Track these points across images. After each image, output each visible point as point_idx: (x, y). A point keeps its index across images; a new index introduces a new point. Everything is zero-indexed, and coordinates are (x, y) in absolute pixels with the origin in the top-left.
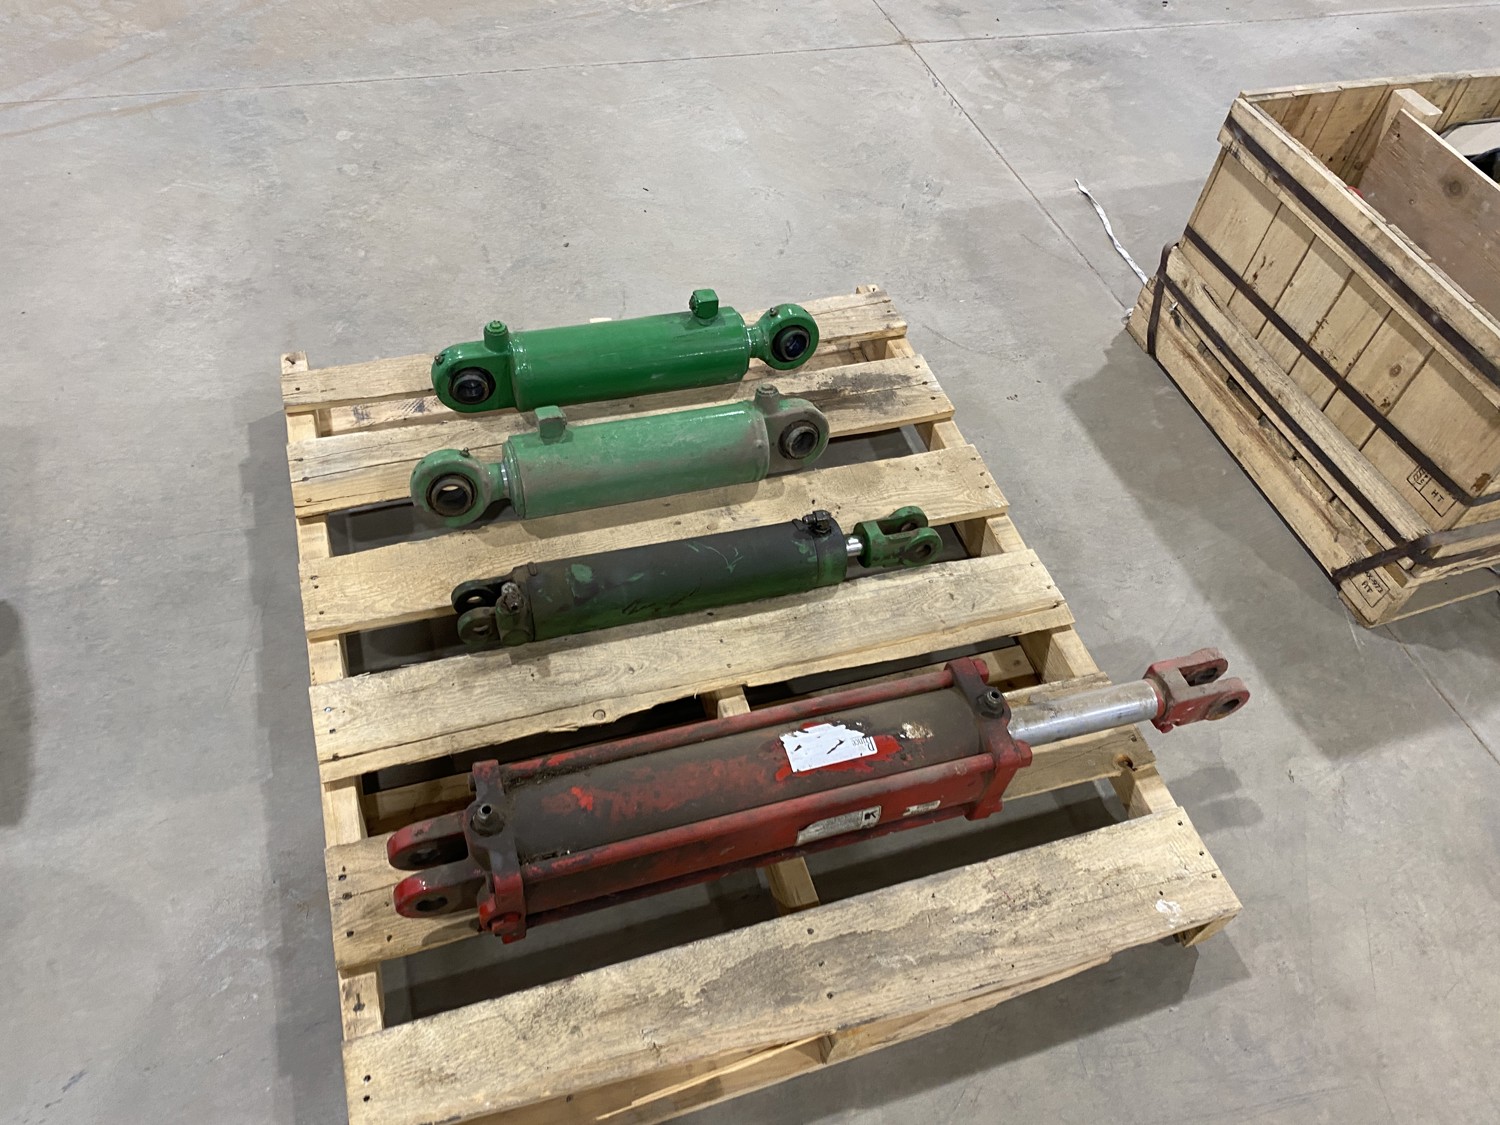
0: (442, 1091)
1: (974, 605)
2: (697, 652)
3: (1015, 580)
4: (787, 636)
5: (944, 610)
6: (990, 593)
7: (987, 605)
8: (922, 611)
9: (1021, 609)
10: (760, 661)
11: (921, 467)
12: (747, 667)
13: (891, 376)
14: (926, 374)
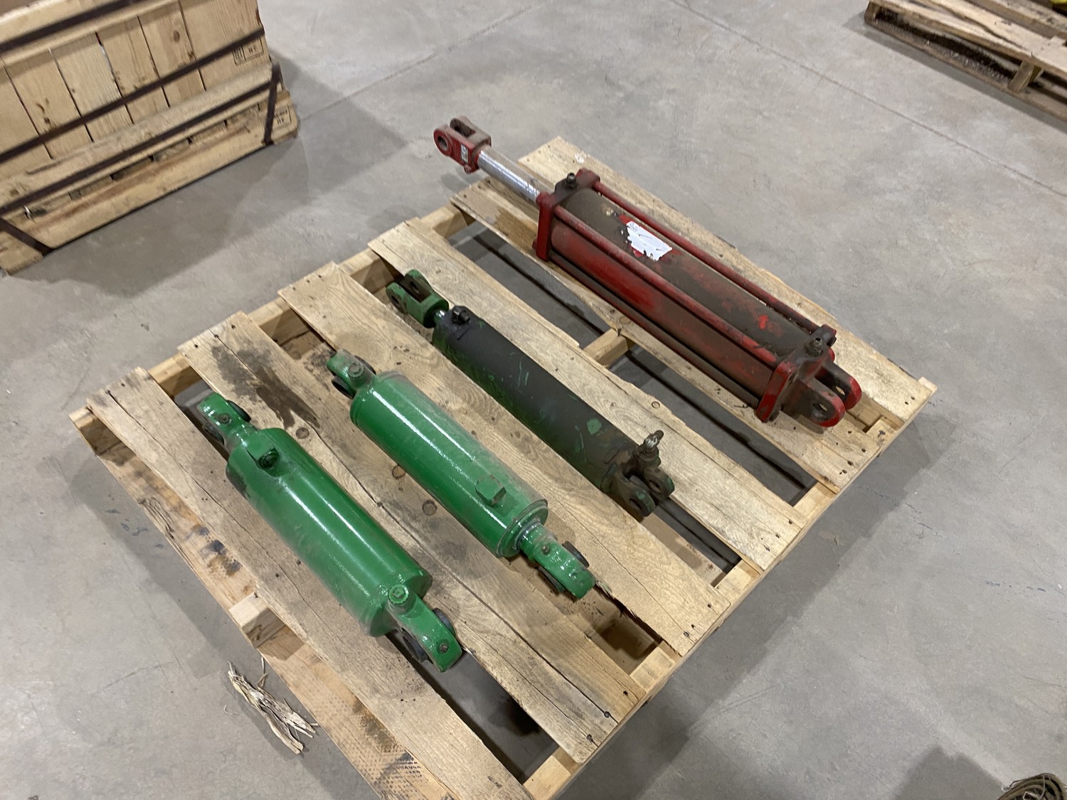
0: (885, 372)
1: (438, 261)
2: (575, 379)
3: (402, 247)
4: (528, 339)
5: (453, 274)
6: (422, 256)
7: (433, 255)
8: (460, 283)
9: (426, 241)
10: (558, 346)
11: (322, 315)
12: (567, 350)
13: (218, 360)
14: (205, 339)
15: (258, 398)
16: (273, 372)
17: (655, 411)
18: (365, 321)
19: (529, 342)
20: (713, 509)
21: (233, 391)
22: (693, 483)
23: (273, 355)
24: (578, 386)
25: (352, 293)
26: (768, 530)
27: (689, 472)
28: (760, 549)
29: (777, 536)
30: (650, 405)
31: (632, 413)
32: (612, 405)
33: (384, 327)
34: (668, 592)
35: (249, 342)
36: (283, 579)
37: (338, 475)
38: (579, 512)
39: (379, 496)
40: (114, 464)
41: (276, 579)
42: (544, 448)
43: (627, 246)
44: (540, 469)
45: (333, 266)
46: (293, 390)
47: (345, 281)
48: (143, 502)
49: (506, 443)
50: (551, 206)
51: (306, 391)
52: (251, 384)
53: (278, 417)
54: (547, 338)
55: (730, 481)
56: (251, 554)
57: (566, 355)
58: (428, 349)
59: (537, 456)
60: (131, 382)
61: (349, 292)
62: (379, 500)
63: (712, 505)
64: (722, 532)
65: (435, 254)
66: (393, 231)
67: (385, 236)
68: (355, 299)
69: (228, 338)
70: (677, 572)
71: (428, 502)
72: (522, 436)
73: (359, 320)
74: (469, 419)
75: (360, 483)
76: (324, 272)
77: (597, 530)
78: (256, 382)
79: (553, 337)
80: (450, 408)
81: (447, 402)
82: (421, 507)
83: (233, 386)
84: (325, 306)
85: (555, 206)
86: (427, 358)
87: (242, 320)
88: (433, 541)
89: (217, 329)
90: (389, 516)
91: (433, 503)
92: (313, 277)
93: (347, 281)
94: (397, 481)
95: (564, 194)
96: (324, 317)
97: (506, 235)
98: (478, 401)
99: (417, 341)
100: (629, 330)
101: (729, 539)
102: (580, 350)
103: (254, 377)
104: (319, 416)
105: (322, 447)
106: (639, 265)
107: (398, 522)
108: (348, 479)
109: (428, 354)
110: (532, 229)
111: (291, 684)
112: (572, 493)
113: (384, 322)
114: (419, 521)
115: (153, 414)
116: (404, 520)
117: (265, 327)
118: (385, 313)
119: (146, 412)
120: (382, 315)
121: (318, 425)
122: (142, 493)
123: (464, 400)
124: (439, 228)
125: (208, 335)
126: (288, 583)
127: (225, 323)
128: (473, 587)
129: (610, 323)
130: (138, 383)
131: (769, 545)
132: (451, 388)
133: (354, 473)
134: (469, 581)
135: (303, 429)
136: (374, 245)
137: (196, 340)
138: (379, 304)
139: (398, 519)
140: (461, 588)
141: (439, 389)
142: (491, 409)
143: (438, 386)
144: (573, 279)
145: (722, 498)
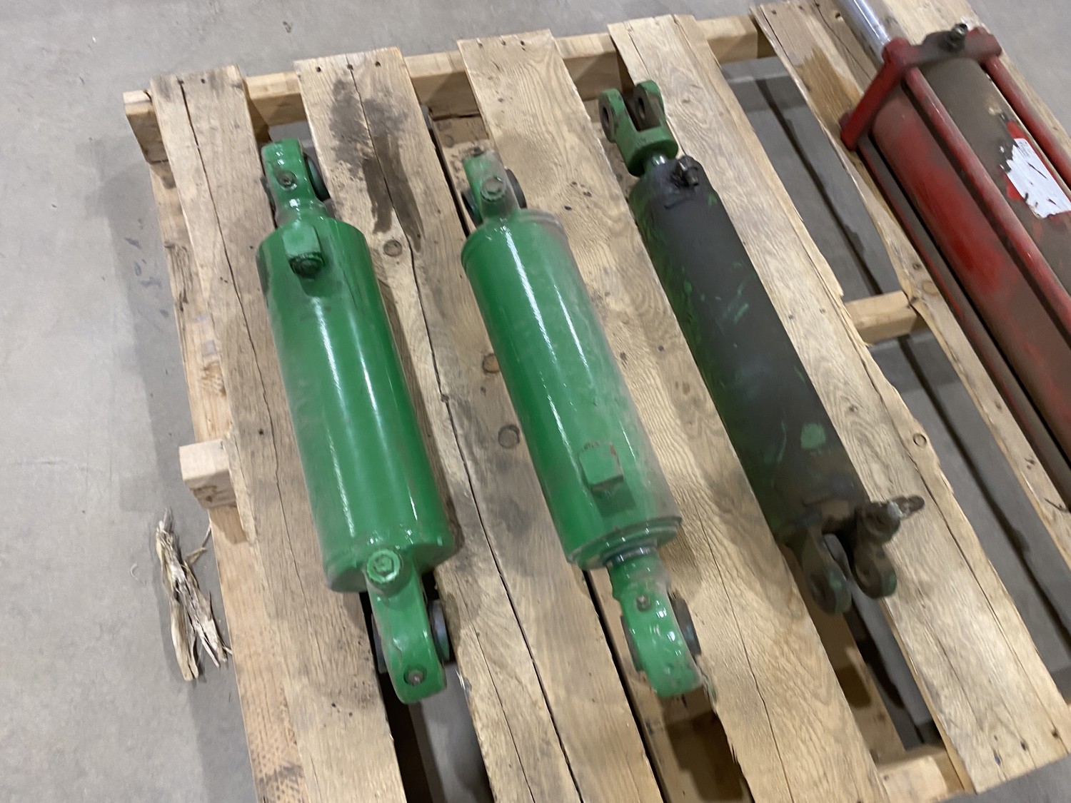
1: (694, 86)
2: (812, 343)
3: (653, 48)
4: (770, 253)
5: (705, 111)
6: (674, 70)
7: (691, 76)
8: (710, 129)
9: (689, 52)
10: (810, 282)
11: (499, 97)
12: (820, 294)
13: (336, 100)
14: (334, 64)
15: (361, 174)
16: (397, 147)
17: (913, 449)
18: (552, 129)
19: (768, 258)
20: (936, 649)
21: (333, 149)
22: (923, 591)
23: (408, 125)
24: (812, 355)
25: (554, 83)
26: (1012, 728)
27: (924, 570)
28: (986, 753)
29: (1024, 746)
30: (910, 437)
31: (877, 436)
32: (852, 409)
33: (572, 148)
34: (803, 747)
35: (387, 93)
36: (267, 441)
37: (411, 329)
38: (723, 552)
39: (449, 385)
40: (161, 183)
41: (257, 436)
42: (715, 428)
43: (1001, 174)
44: (695, 456)
45: (547, 36)
46: (410, 184)
47: (552, 63)
48: (170, 247)
49: (663, 392)
50: (905, 63)
51: (427, 193)
52: (362, 150)
53: (373, 211)
54: (798, 263)
55: (985, 618)
56: (242, 386)
57: (815, 302)
58: (617, 205)
59: (700, 434)
60: (214, 82)
61: (549, 79)
62: (447, 391)
63: (939, 642)
64: (936, 696)
65: (694, 76)
66: (651, 20)
67: (637, 24)
68: (553, 93)
69: (363, 76)
70: (833, 724)
71: (512, 427)
72: (692, 393)
73: (544, 124)
74: (626, 332)
75: (433, 355)
76: (530, 40)
77: (738, 592)
78: (370, 150)
79: (808, 266)
80: (608, 305)
81: (607, 294)
82: (498, 429)
83: (338, 143)
84: (509, 87)
85: (911, 66)
86: (610, 218)
87: (393, 58)
88: (491, 487)
89: (356, 58)
90: (449, 422)
91: (517, 432)
92: (513, 40)
93: (555, 63)
94: (484, 376)
95: (935, 53)
96: (501, 100)
97: (808, 88)
98: (652, 311)
99: (609, 186)
100: (929, 305)
101: (941, 711)
102: (840, 303)
103: (370, 143)
104: (426, 234)
105: (408, 280)
106: (1007, 212)
107: (456, 437)
108: (420, 342)
109: (614, 212)
110: (849, 96)
111: (225, 579)
112: (728, 516)
113: (577, 140)
114: (486, 449)
115: (219, 136)
116: (466, 437)
117: (418, 84)
118: (583, 128)
119: (213, 129)
120: (579, 129)
121: (418, 247)
122: (175, 235)
123: (633, 301)
124: (717, 43)
125: (341, 60)
126: (270, 451)
127: (371, 56)
128: (514, 586)
129: (905, 283)
130: (223, 86)
131: (1003, 756)
132: (623, 276)
133: (432, 336)
134: (513, 573)
135: (396, 243)
136: (616, 30)
137: (321, 62)
138: (582, 112)
139: (459, 432)
140: (496, 579)
141: (605, 270)
142: (666, 332)
143: (607, 266)
144: (878, 192)
145: (959, 639)
